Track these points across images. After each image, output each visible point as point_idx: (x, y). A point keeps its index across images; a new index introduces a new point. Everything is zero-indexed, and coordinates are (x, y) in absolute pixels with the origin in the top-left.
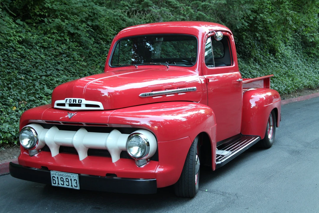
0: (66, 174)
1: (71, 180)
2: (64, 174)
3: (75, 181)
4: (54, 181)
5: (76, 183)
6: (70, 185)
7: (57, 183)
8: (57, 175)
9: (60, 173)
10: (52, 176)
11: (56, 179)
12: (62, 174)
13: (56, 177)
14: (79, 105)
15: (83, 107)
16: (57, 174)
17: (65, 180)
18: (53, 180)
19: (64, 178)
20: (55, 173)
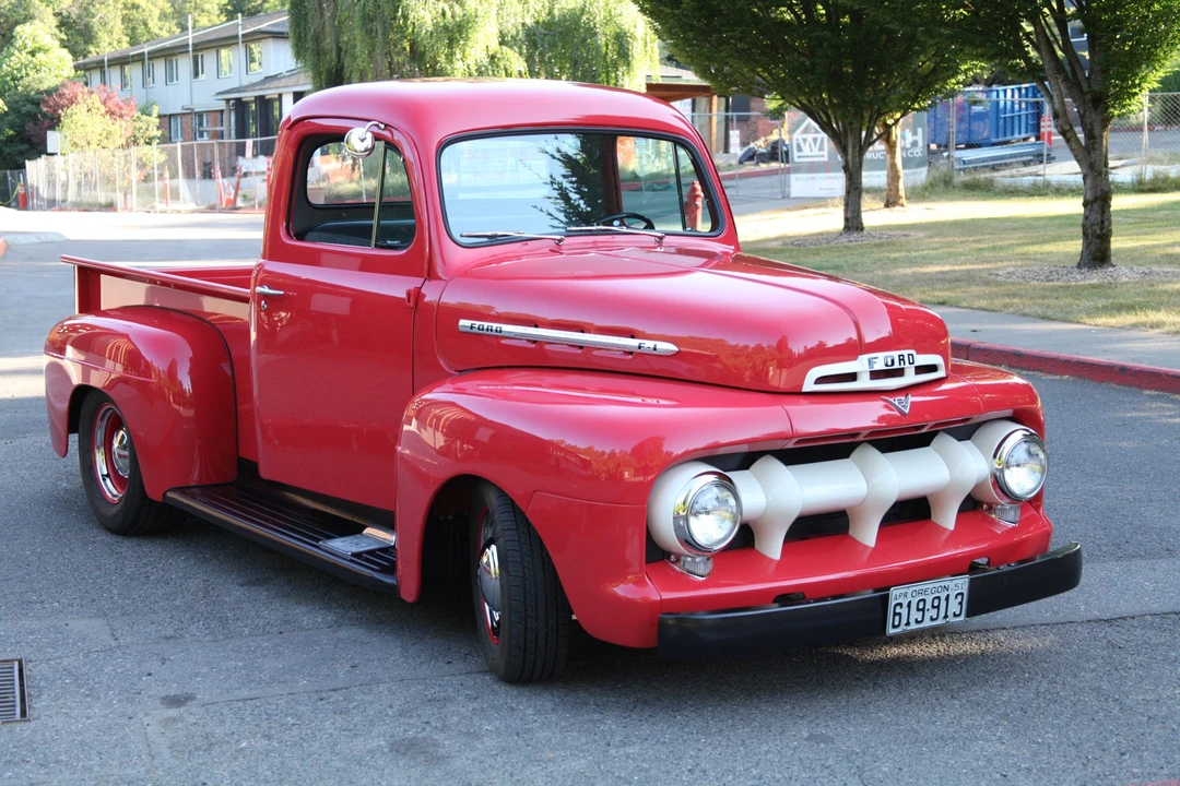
0: (937, 585)
1: (948, 596)
2: (931, 586)
3: (959, 598)
4: (897, 618)
5: (961, 603)
6: (942, 614)
7: (904, 621)
8: (909, 595)
9: (917, 588)
10: (892, 602)
11: (904, 611)
12: (924, 587)
13: (905, 605)
14: (899, 373)
15: (911, 378)
16: (910, 591)
17: (928, 606)
18: (895, 614)
19: (929, 600)
20: (903, 591)
